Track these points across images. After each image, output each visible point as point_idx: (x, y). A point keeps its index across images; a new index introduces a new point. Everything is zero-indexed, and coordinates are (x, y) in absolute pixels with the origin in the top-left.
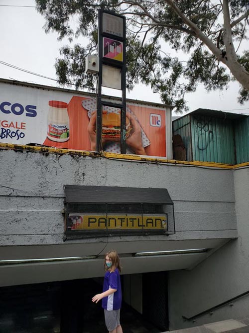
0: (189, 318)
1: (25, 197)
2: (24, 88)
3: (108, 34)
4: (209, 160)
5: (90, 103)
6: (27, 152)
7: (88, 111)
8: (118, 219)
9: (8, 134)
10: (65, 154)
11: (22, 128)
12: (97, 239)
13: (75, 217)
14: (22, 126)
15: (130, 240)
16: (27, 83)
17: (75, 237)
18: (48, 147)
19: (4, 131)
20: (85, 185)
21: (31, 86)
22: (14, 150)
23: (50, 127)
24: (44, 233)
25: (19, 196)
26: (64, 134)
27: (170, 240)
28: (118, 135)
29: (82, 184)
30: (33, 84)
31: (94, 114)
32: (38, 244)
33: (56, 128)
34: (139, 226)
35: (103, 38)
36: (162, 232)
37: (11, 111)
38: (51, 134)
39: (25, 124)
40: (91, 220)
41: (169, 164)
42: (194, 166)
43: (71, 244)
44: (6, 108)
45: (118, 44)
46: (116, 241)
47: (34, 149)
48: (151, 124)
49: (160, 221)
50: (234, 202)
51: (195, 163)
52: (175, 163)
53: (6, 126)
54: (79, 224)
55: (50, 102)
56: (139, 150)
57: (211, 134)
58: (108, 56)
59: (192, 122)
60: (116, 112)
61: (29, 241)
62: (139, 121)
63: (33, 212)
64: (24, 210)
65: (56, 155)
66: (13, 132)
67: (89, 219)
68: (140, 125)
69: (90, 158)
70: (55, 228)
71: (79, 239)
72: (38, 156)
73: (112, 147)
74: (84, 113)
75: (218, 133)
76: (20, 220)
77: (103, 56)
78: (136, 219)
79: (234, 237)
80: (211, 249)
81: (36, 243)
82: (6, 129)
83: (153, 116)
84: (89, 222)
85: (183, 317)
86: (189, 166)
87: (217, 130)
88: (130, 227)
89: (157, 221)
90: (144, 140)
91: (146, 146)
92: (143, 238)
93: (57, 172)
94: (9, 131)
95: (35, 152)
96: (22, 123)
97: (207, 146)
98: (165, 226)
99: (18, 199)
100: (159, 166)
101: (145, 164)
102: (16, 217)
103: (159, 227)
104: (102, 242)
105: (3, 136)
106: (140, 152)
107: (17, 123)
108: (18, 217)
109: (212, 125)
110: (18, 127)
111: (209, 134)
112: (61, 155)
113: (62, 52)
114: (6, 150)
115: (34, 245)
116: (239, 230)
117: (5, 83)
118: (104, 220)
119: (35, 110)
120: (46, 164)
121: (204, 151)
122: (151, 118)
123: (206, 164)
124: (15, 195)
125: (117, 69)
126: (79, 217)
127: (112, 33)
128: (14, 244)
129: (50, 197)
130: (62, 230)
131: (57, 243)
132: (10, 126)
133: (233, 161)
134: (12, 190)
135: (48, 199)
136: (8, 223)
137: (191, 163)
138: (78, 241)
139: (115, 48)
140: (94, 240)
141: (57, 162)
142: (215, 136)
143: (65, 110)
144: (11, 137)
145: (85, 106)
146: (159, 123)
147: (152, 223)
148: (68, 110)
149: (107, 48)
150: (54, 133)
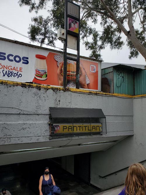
0: (102, 176)
1: (28, 114)
2: (21, 46)
3: (71, 16)
4: (121, 93)
5: (58, 57)
6: (29, 87)
7: (57, 62)
8: (78, 126)
9: (12, 74)
10: (49, 89)
11: (20, 71)
12: (67, 138)
13: (56, 126)
14: (20, 70)
15: (83, 138)
16: (23, 43)
17: (55, 137)
18: (40, 84)
19: (10, 72)
20: (60, 107)
21: (25, 45)
22: (22, 86)
23: (36, 71)
24: (38, 135)
25: (25, 114)
26: (44, 75)
27: (103, 137)
28: (73, 77)
29: (58, 107)
30: (27, 44)
31: (60, 64)
32: (36, 142)
33: (40, 72)
34: (88, 130)
35: (68, 18)
36: (99, 133)
37: (13, 60)
38: (37, 75)
39: (22, 68)
40: (64, 128)
41: (103, 95)
42: (115, 96)
43: (53, 141)
44: (11, 58)
45: (76, 23)
46: (76, 138)
47: (32, 86)
48: (91, 71)
49: (99, 127)
50: (133, 116)
51: (115, 94)
52: (106, 95)
53: (11, 69)
54: (58, 130)
55: (36, 55)
56: (84, 86)
57: (123, 78)
58: (71, 30)
59: (114, 71)
60: (72, 63)
61: (30, 141)
62: (85, 69)
63: (32, 123)
64: (28, 122)
65: (44, 90)
66: (15, 73)
67: (63, 127)
68: (85, 71)
69: (63, 91)
70: (44, 132)
71: (57, 138)
72: (35, 90)
73: (70, 83)
74: (55, 63)
75: (126, 78)
76: (26, 128)
77: (68, 29)
78: (87, 126)
79: (132, 134)
80: (117, 140)
81: (34, 142)
82: (11, 71)
83: (91, 66)
84: (64, 129)
85: (99, 176)
86: (112, 96)
87: (126, 76)
88: (84, 131)
89: (97, 127)
90: (87, 80)
91: (88, 83)
92: (89, 137)
93: (45, 100)
94: (12, 73)
95: (33, 88)
96: (20, 68)
97: (121, 85)
98: (101, 130)
99: (24, 116)
100: (98, 96)
101: (91, 95)
102: (23, 127)
103: (98, 131)
104: (69, 139)
105: (9, 75)
106: (85, 87)
107: (17, 67)
108: (24, 126)
109: (123, 73)
110: (18, 70)
111: (122, 78)
112: (48, 89)
113: (33, 20)
114: (17, 86)
115: (33, 143)
116: (135, 131)
117: (10, 42)
118: (71, 128)
119: (27, 60)
120: (39, 95)
121: (120, 88)
122: (91, 67)
123: (120, 95)
124: (22, 113)
125: (74, 38)
126: (58, 126)
127: (73, 16)
128: (22, 143)
129: (42, 114)
130: (48, 133)
131: (46, 141)
132: (13, 69)
133: (133, 93)
134: (21, 111)
135: (41, 115)
136: (18, 130)
137: (113, 94)
138: (57, 140)
139: (74, 25)
140: (65, 139)
141: (45, 93)
142: (125, 79)
143: (45, 61)
144: (14, 76)
145: (56, 58)
146: (95, 70)
147: (95, 128)
148: (46, 60)
149: (70, 25)
150: (39, 74)
